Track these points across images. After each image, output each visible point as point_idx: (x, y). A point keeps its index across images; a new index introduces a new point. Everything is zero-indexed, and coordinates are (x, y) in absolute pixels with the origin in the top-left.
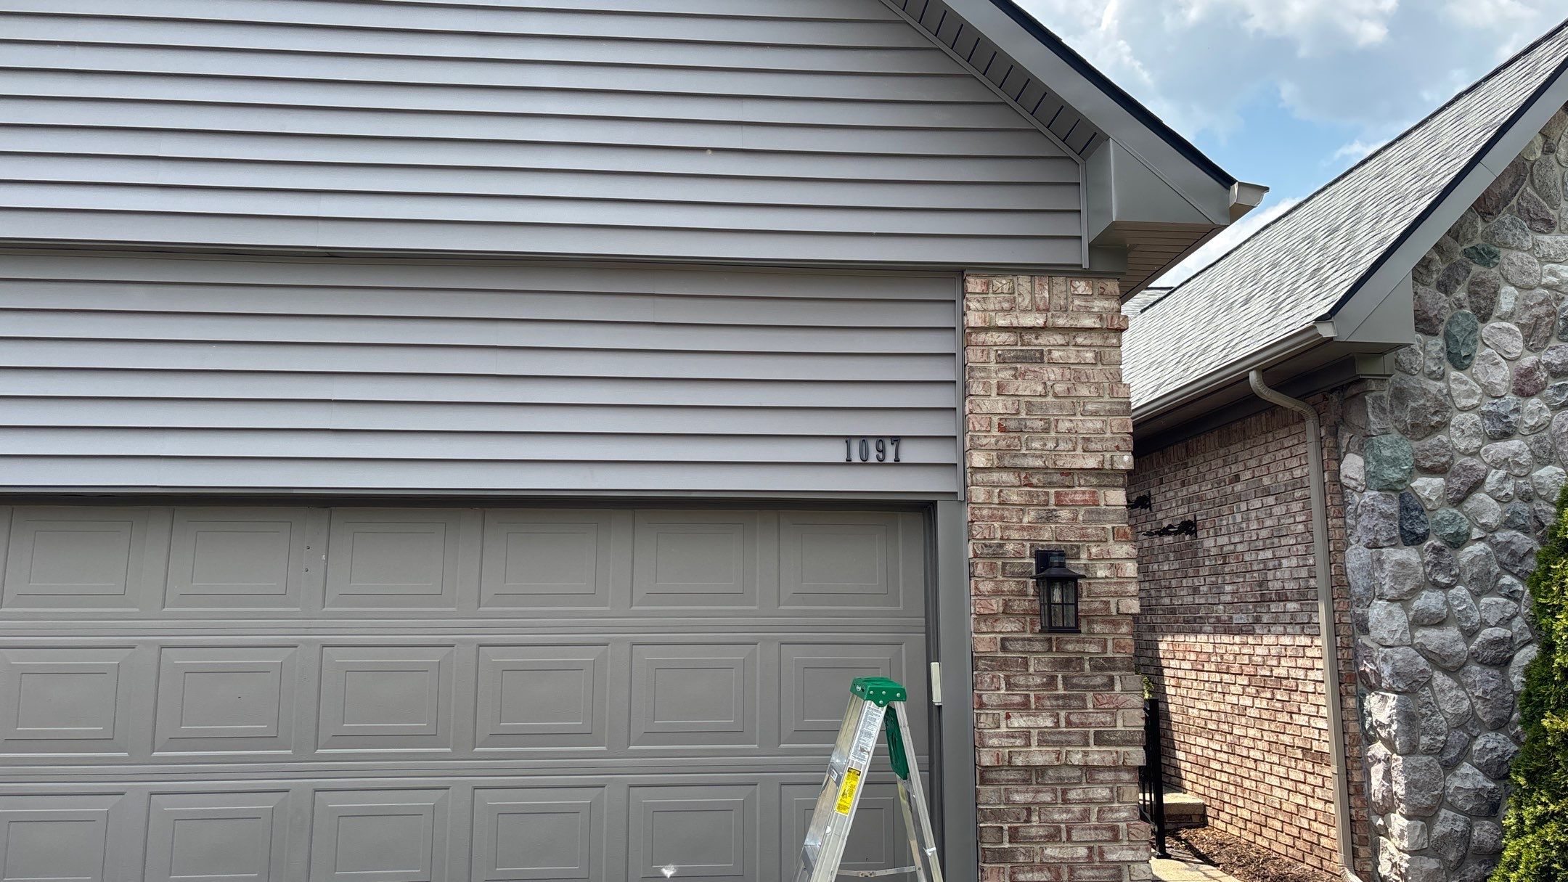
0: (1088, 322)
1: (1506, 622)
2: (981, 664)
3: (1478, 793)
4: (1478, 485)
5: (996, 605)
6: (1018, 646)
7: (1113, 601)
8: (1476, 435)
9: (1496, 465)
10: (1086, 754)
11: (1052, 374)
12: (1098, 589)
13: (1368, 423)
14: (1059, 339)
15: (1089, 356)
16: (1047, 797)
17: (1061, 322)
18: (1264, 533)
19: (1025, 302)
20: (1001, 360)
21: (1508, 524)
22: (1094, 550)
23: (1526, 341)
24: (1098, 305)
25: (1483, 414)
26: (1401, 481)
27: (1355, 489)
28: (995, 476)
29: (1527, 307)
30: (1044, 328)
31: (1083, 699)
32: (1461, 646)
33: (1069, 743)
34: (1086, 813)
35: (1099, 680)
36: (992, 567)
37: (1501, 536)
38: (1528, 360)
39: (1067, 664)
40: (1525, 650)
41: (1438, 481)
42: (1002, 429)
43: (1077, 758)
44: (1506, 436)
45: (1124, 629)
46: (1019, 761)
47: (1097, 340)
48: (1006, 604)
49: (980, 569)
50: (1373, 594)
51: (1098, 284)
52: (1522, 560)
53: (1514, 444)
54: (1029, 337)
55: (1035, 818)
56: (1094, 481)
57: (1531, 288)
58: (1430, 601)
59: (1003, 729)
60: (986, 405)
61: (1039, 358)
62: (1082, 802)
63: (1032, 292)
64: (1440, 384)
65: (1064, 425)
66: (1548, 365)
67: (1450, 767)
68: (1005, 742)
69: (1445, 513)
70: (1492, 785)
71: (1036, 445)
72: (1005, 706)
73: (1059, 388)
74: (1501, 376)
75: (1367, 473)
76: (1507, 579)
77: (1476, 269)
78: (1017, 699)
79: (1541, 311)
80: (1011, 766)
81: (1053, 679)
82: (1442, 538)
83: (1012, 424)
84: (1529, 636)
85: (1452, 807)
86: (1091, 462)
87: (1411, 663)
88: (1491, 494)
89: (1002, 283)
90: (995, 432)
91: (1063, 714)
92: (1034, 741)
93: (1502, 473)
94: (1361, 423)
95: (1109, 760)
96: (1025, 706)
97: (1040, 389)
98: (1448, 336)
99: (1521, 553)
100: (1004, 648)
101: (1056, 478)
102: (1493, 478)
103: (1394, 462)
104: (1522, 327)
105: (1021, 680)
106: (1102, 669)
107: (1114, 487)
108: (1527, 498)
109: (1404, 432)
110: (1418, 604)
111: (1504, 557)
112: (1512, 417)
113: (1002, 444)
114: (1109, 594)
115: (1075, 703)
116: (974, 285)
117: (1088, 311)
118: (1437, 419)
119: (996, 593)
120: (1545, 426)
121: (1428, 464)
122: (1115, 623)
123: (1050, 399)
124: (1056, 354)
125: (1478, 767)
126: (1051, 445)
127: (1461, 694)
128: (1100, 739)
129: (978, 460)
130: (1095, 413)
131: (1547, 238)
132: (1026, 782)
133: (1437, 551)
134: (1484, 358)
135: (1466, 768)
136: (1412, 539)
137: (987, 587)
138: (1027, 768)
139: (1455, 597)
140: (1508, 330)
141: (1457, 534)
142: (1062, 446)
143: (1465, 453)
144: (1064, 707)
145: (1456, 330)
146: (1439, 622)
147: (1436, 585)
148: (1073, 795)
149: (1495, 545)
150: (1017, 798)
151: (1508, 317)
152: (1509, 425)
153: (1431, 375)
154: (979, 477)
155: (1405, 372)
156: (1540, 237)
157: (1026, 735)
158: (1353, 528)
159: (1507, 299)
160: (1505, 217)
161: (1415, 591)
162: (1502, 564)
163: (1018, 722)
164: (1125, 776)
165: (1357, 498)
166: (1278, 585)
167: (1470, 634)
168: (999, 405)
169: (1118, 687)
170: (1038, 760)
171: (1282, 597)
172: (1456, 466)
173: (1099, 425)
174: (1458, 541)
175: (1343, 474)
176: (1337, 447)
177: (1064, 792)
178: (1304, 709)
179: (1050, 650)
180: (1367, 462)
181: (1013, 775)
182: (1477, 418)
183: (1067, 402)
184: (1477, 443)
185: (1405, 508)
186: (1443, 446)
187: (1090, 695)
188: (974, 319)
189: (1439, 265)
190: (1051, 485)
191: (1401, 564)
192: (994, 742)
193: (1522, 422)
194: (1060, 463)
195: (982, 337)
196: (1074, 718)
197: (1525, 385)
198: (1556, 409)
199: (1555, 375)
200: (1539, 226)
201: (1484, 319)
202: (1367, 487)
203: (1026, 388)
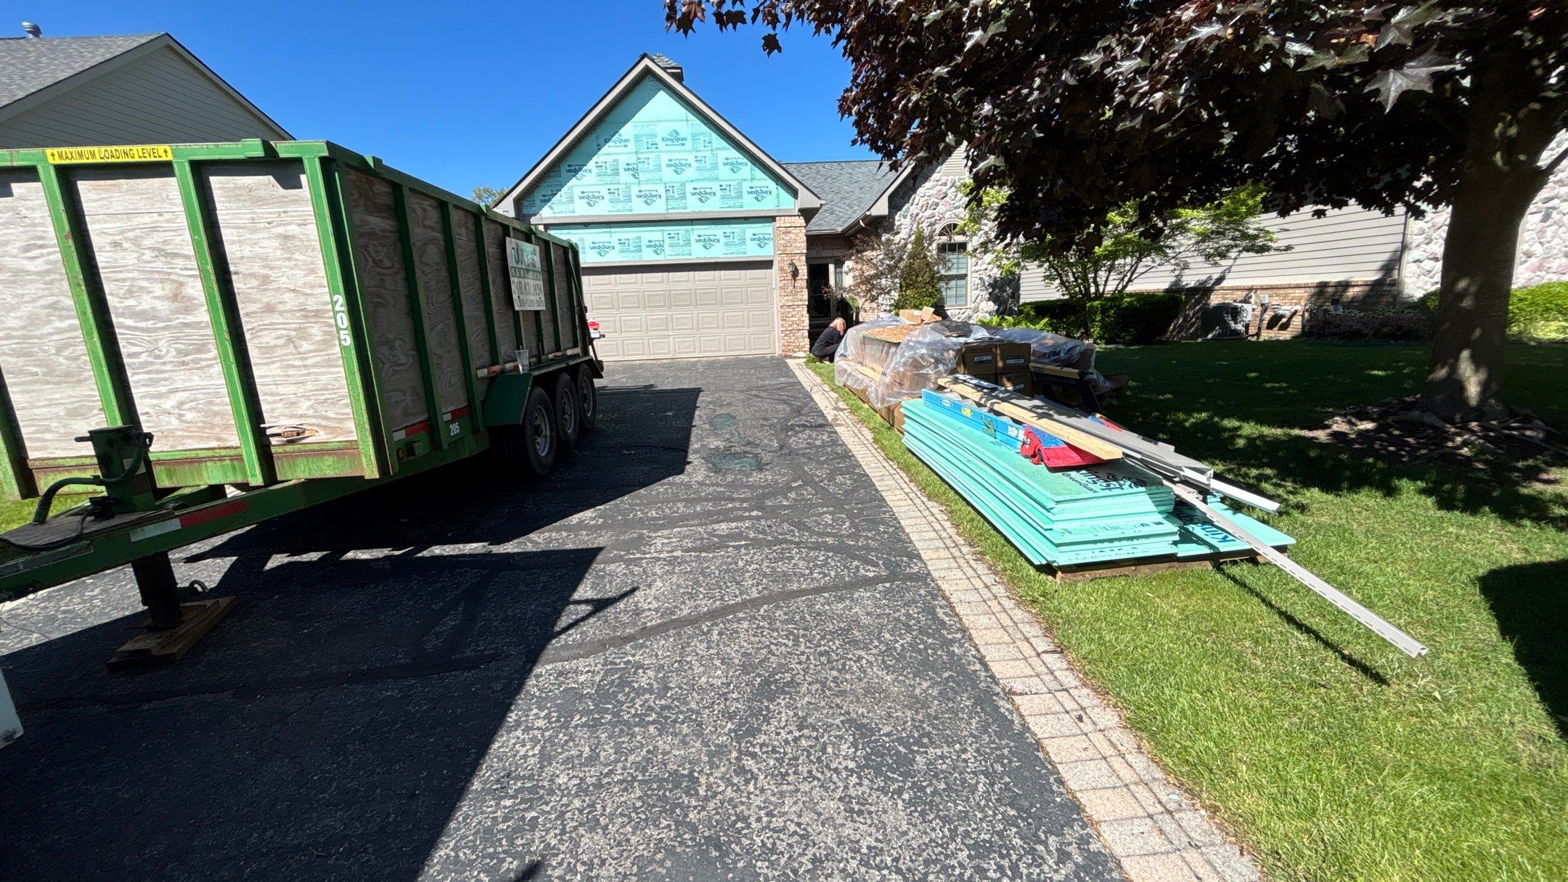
0: (800, 227)
2: (780, 289)
6: (786, 285)
7: (803, 277)
10: (798, 303)
12: (800, 275)
14: (793, 229)
15: (800, 233)
16: (791, 310)
17: (795, 226)
19: (787, 222)
20: (783, 233)
22: (799, 268)
23: (921, 210)
25: (909, 230)
29: (922, 202)
30: (791, 227)
33: (796, 301)
34: (798, 313)
35: (801, 290)
36: (782, 272)
38: (921, 215)
39: (795, 287)
43: (796, 304)
45: (805, 281)
47: (801, 230)
48: (785, 278)
49: (780, 272)
51: (800, 217)
54: (788, 229)
56: (800, 255)
57: (923, 197)
59: (784, 299)
60: (781, 242)
63: (788, 220)
64: (900, 222)
65: (794, 245)
68: (784, 301)
71: (790, 249)
73: (793, 238)
78: (786, 294)
79: (925, 203)
80: (785, 305)
81: (793, 290)
83: (786, 245)
86: (799, 252)
89: (783, 218)
90: (783, 247)
92: (789, 301)
95: (802, 304)
97: (790, 238)
98: (903, 210)
100: (784, 286)
101: (793, 255)
104: (920, 207)
105: (787, 291)
106: (801, 288)
107: (803, 255)
109: (891, 235)
113: (784, 249)
114: (802, 275)
115: (797, 294)
116: (778, 219)
117: (798, 223)
122: (803, 281)
123: (792, 240)
124: (793, 232)
126: (792, 249)
128: (801, 300)
129: (780, 252)
130: (800, 243)
132: (788, 308)
134: (910, 216)
137: (782, 275)
138: (788, 305)
140: (916, 208)
142: (794, 249)
144: (795, 295)
145: (905, 209)
148: (796, 310)
150: (786, 310)
151: (916, 205)
153: (898, 221)
154: (780, 255)
155: (893, 220)
157: (788, 299)
163: (786, 298)
164: (805, 306)
168: (784, 242)
169: (804, 292)
170: (790, 304)
173: (801, 246)
177: (794, 309)
179: (792, 286)
181: (786, 307)
182: (907, 231)
183: (795, 241)
184: (907, 236)
187: (799, 293)
188: (778, 226)
189: (900, 193)
194: (794, 252)
195: (780, 229)
196: (796, 297)
197: (919, 222)
198: (926, 227)
203: (787, 238)
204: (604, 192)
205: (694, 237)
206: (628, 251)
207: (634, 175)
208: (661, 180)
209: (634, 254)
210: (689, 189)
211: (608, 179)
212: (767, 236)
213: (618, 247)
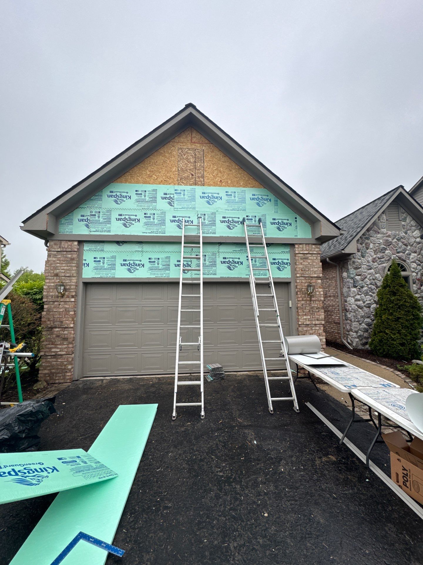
0: (315, 252)
1: (370, 300)
2: (299, 308)
3: (365, 328)
4: (366, 278)
5: (301, 299)
6: (304, 305)
7: (319, 298)
8: (366, 269)
9: (369, 274)
10: (315, 322)
11: (309, 261)
12: (317, 296)
13: (348, 267)
14: (310, 255)
15: (315, 258)
16: (309, 329)
17: (311, 252)
18: (326, 286)
19: (305, 249)
20: (301, 259)
21: (371, 284)
22: (316, 290)
23: (374, 253)
24: (316, 249)
25: (367, 266)
26: (354, 277)
27: (345, 278)
28: (300, 278)
29: (375, 247)
30: (308, 254)
31: (315, 314)
32: (363, 304)
33: (313, 321)
34: (315, 331)
35: (317, 310)
36: (300, 293)
37: (370, 286)
38: (375, 256)
39: (312, 308)
40: (373, 305)
41: (360, 277)
42: (302, 270)
43: (314, 323)
44: (371, 269)
45: (321, 302)
46: (305, 323)
47: (316, 255)
48: (303, 299)
49: (299, 293)
50: (348, 296)
51: (317, 246)
52: (373, 290)
53: (372, 271)
54: (306, 255)
55: (307, 332)
56: (316, 279)
57: (375, 244)
58: (358, 297)
59: (302, 318)
60: (299, 266)
61: (307, 258)
62: (315, 330)
63: (306, 247)
64: (360, 261)
65: (311, 269)
66: (378, 257)
67: (360, 324)
68: (303, 320)
69: (360, 282)
70: (367, 327)
71: (307, 273)
72: (303, 315)
73: (311, 263)
74: (370, 259)
75: (348, 276)
76: (370, 293)
77: (366, 241)
78: (304, 314)
79: (377, 248)
80: (303, 324)
81: (310, 310)
82: (360, 287)
83: (303, 269)
84: (374, 302)
85: (361, 331)
86: (316, 276)
87: (355, 307)
88: (368, 279)
89: (301, 246)
90: (300, 271)
91: (311, 316)
92: (307, 320)
93: (370, 275)
94: (347, 267)
95: (319, 323)
96: (306, 315)
97: (307, 264)
98: (362, 252)
99: (373, 289)
100: (302, 306)
101: (310, 278)
102: (368, 276)
103: (353, 274)
104: (374, 250)
105: (305, 311)
106: (317, 309)
107: (319, 280)
108: (374, 279)
109: (354, 269)
110: (356, 297)
111: (370, 290)
112: (372, 266)
113: (302, 273)
114: (319, 297)
115: (313, 314)
116: (296, 246)
117: (315, 251)
118: (360, 266)
119: (301, 297)
120: (377, 267)
121: (358, 274)
122: (320, 302)
123: (309, 265)
124: (310, 258)
125: (365, 324)
126: (309, 273)
127: (362, 312)
128: (317, 320)
129: (298, 275)
130: (316, 268)
131: (378, 235)
132: (306, 327)
133: (359, 289)
134: (367, 256)
135: (363, 324)
136: (355, 287)
137: (299, 296)
138: (306, 324)
139: (362, 296)
140: (371, 251)
141: (363, 286)
142: (311, 273)
143: (364, 272)
144: (312, 315)
145: (363, 251)
146: (359, 300)
147: (359, 294)
148: (313, 329)
149: (368, 287)
150: (304, 329)
151: (371, 249)
152: (371, 267)
153: (359, 259)
154: (298, 278)
155: (354, 258)
156: (377, 235)
157: (306, 319)
158: (345, 285)
159: (371, 246)
160: (371, 232)
161: (355, 295)
162: (369, 291)
163: (305, 317)
164: (321, 326)
165: (345, 280)
166: (329, 295)
167: (364, 302)
168: (301, 266)
169: (320, 312)
170: (308, 323)
171: (330, 296)
172: (362, 274)
173: (317, 269)
174: (362, 287)
175: (343, 276)
176: (342, 271)
177: (312, 328)
178: (334, 315)
179: (309, 306)
180: (348, 274)
181: (304, 326)
182: (366, 266)
183: (312, 266)
184: (366, 270)
185: (354, 281)
186: (361, 271)
187: (316, 313)
188: (297, 252)
189: (360, 240)
190: (309, 279)
191: (353, 291)
192: (301, 320)
193: (373, 267)
194: (311, 276)
195: (298, 255)
196: (313, 317)
197: (374, 261)
198: (379, 265)
199: (379, 259)
200: (377, 233)
201: (367, 249)
202: (348, 278)
203: (305, 263)
204: (140, 215)
205: (219, 259)
206: (157, 269)
207: (170, 203)
208: (194, 208)
209: (163, 272)
210: (219, 218)
211: (146, 205)
212: (285, 261)
213: (148, 265)
